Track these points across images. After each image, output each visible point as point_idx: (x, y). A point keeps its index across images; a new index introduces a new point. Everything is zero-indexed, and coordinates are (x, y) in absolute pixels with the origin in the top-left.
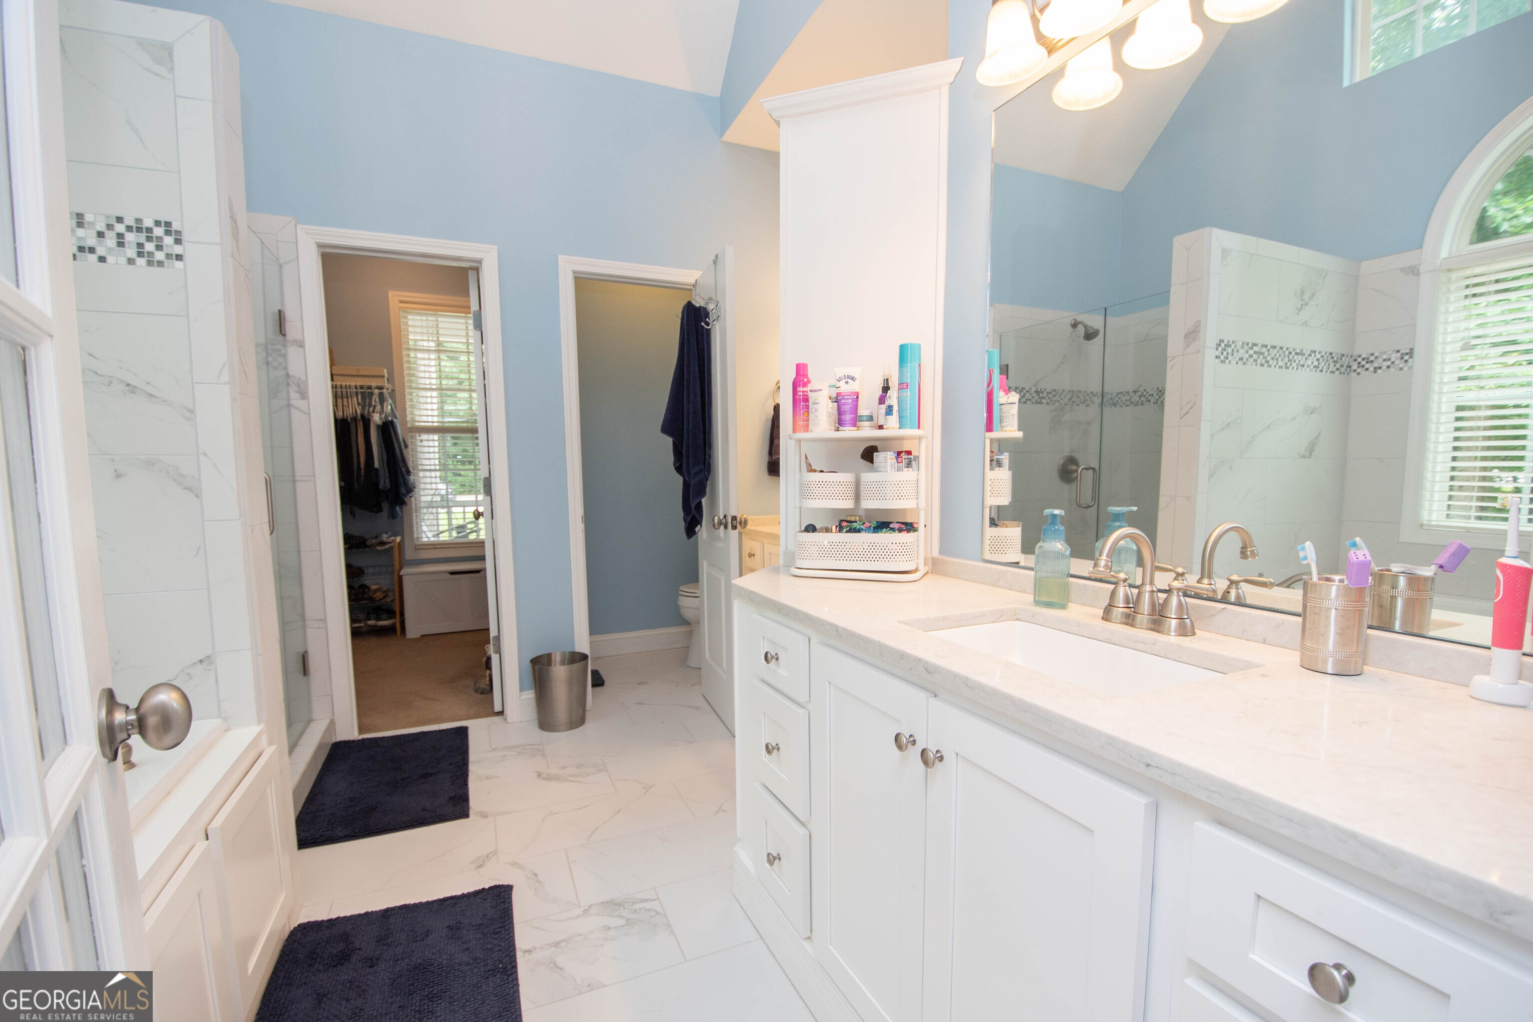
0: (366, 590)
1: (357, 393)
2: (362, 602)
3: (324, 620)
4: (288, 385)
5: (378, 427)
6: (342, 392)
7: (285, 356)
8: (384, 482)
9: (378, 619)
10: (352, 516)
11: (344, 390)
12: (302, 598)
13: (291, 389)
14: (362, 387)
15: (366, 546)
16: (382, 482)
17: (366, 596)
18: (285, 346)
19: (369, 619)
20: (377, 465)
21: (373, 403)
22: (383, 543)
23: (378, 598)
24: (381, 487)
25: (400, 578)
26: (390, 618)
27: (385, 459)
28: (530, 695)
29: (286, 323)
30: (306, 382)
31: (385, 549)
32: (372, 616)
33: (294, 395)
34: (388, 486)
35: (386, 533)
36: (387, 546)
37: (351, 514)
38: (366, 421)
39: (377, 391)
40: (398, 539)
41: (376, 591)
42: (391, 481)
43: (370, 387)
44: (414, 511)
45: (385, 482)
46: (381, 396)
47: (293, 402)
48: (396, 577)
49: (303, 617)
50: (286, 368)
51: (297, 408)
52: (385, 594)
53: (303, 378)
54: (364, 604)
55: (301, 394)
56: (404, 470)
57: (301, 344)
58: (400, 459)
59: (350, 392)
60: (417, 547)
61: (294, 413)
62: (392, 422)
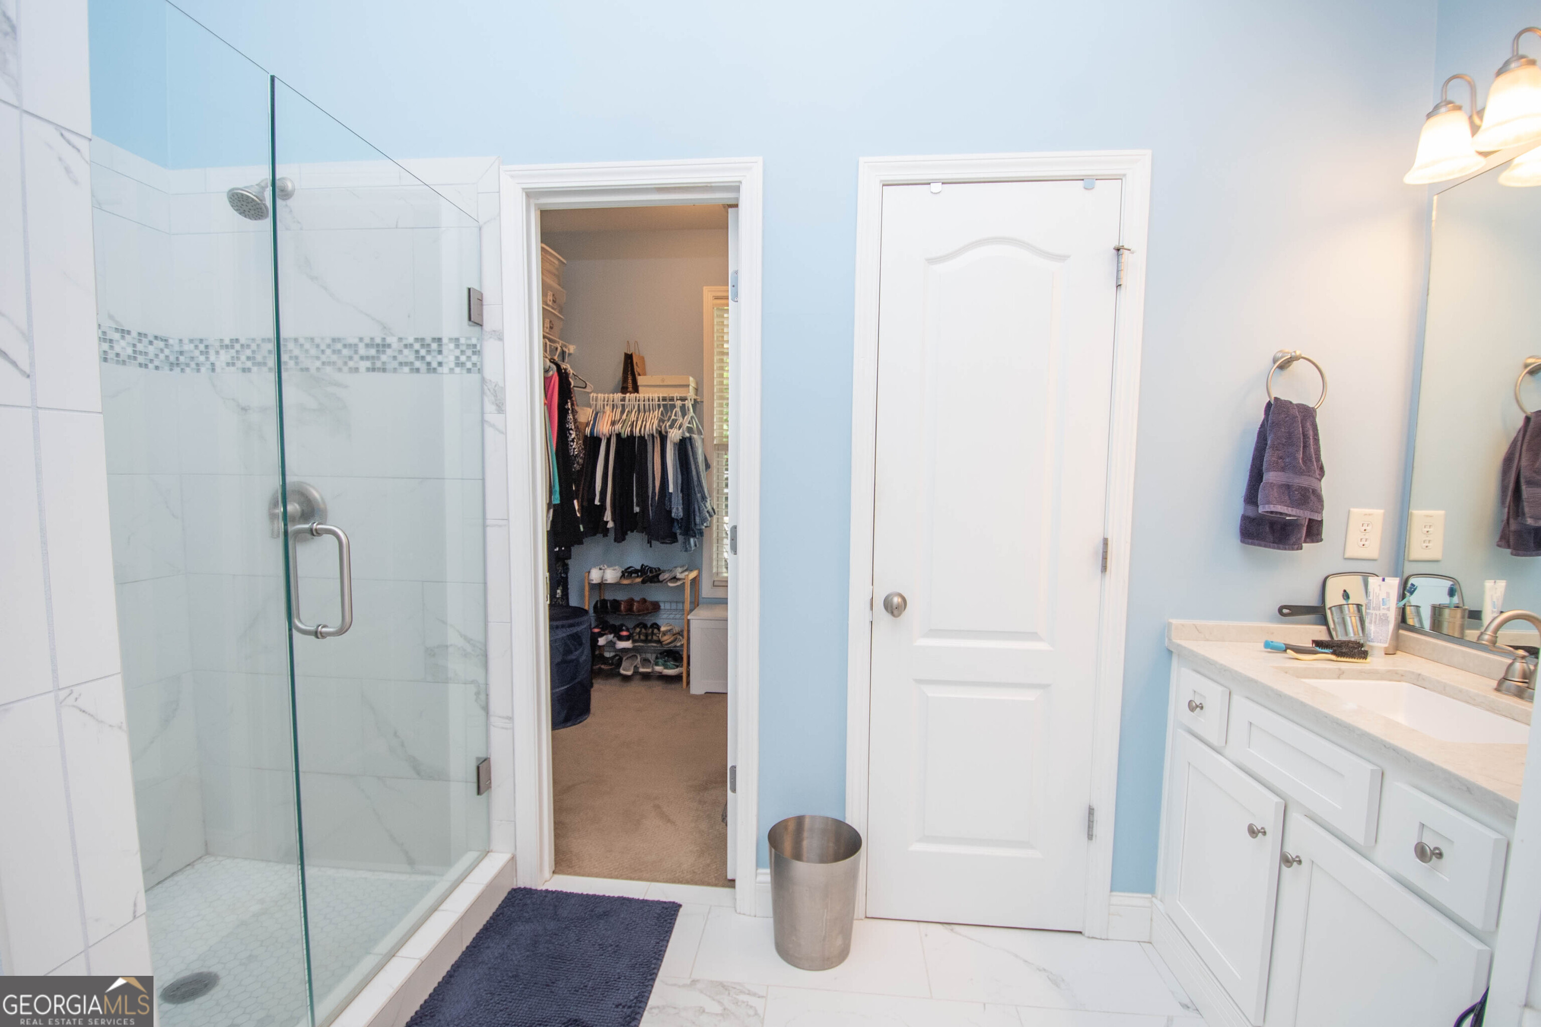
0: (656, 631)
1: (659, 406)
2: (649, 645)
4: (483, 393)
5: (675, 444)
6: (644, 405)
7: (480, 353)
8: (677, 511)
9: (666, 667)
10: (649, 545)
11: (647, 403)
12: (487, 684)
13: (486, 399)
14: (664, 399)
15: (659, 581)
16: (674, 510)
17: (655, 638)
18: (480, 340)
19: (657, 664)
20: (671, 490)
21: (673, 417)
22: (675, 579)
23: (666, 642)
24: (673, 515)
25: (688, 624)
26: (677, 667)
27: (680, 481)
29: (484, 307)
30: (503, 389)
31: (678, 586)
32: (660, 661)
33: (490, 407)
34: (681, 514)
35: (682, 566)
36: (679, 583)
37: (648, 543)
38: (663, 438)
39: (679, 403)
40: (693, 574)
41: (664, 634)
42: (683, 509)
43: (672, 399)
44: (715, 541)
45: (677, 509)
46: (683, 408)
47: (488, 417)
48: (686, 621)
49: (486, 708)
50: (480, 371)
51: (493, 426)
52: (675, 636)
53: (501, 384)
54: (652, 646)
55: (497, 405)
56: (699, 495)
57: (501, 337)
58: (696, 483)
59: (653, 405)
60: (716, 584)
61: (489, 431)
62: (690, 438)
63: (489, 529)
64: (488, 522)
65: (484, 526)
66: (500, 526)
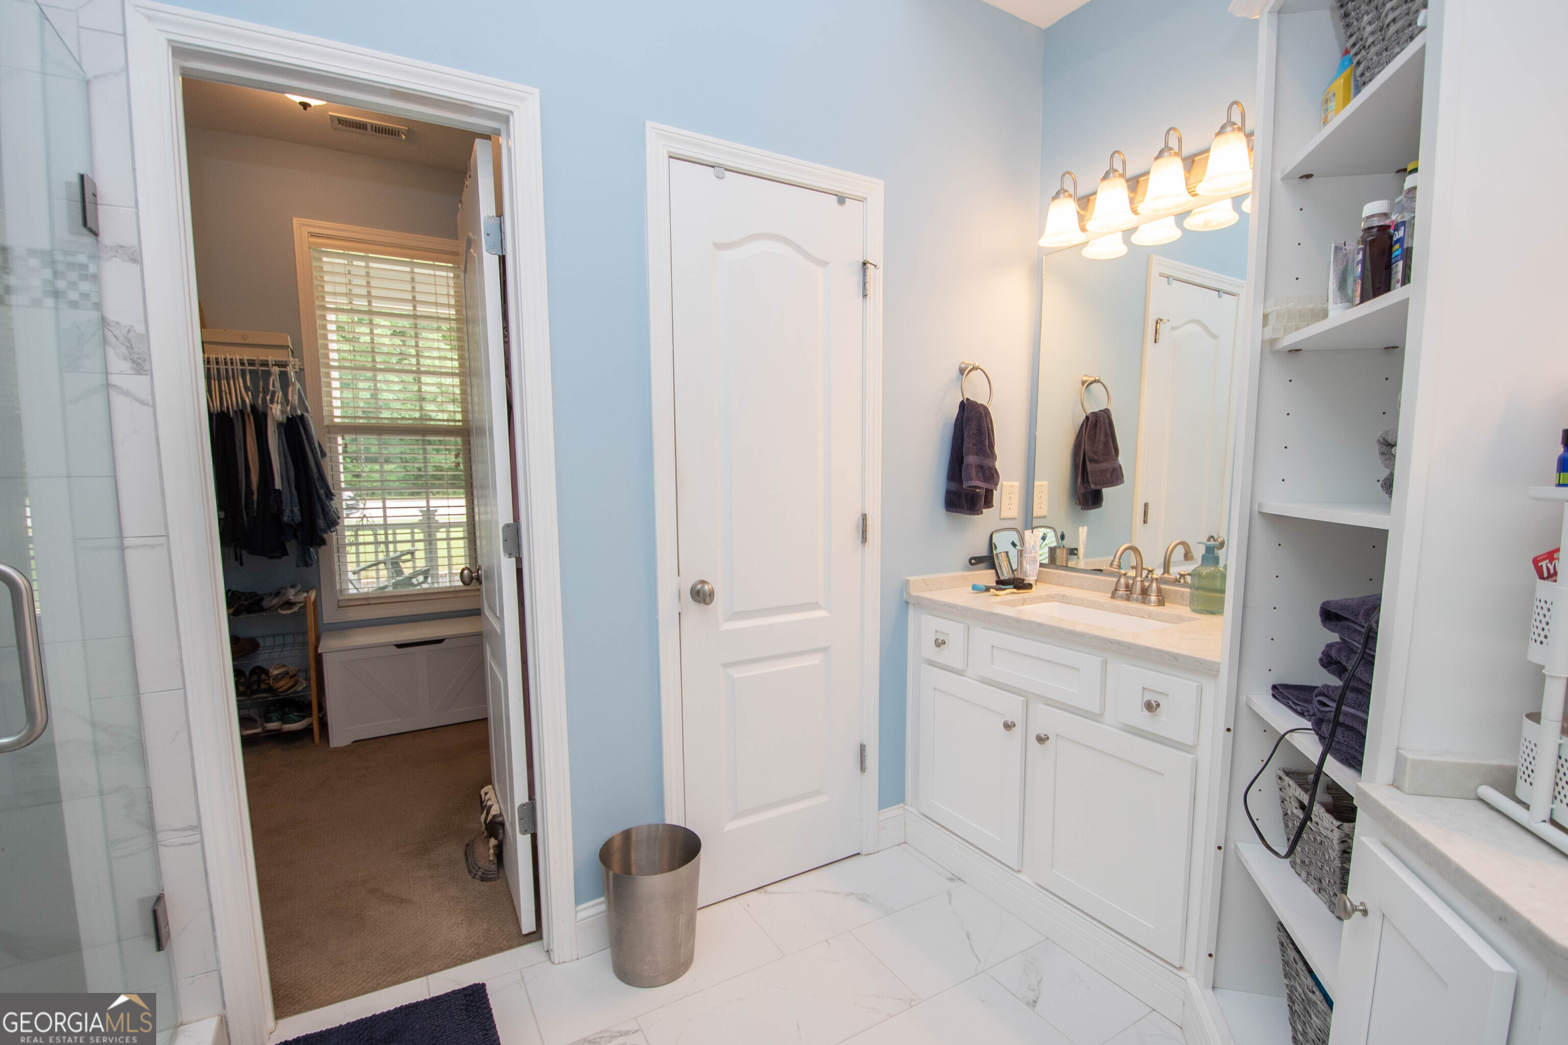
0: (263, 677)
1: (243, 372)
2: (255, 696)
3: (197, 828)
4: (105, 341)
5: (279, 425)
6: (218, 370)
7: (96, 278)
8: (291, 512)
9: (285, 722)
10: (238, 563)
11: (222, 367)
12: (148, 788)
13: (111, 352)
14: (251, 363)
15: (262, 609)
16: (287, 512)
17: (263, 686)
18: (96, 257)
19: (270, 720)
20: (278, 485)
21: (271, 388)
22: (289, 604)
23: (284, 688)
24: (285, 519)
25: (319, 659)
26: (304, 718)
27: (292, 473)
28: (596, 907)
29: (99, 207)
30: (145, 337)
31: (294, 613)
32: (274, 715)
33: (119, 365)
34: (298, 518)
35: (293, 587)
36: (295, 609)
37: (236, 559)
38: (260, 417)
39: (276, 370)
40: (313, 595)
41: (277, 678)
42: (301, 510)
43: (265, 364)
44: (335, 550)
45: (292, 511)
46: (284, 376)
47: (115, 379)
48: (312, 655)
49: (151, 826)
50: (98, 306)
51: (127, 393)
52: (294, 679)
53: (140, 329)
54: (261, 698)
55: (133, 361)
56: (322, 492)
57: (135, 257)
58: (316, 476)
59: (233, 370)
60: (341, 604)
61: (118, 401)
62: (302, 417)
63: (129, 553)
64: (127, 542)
65: (122, 549)
66: (152, 546)
